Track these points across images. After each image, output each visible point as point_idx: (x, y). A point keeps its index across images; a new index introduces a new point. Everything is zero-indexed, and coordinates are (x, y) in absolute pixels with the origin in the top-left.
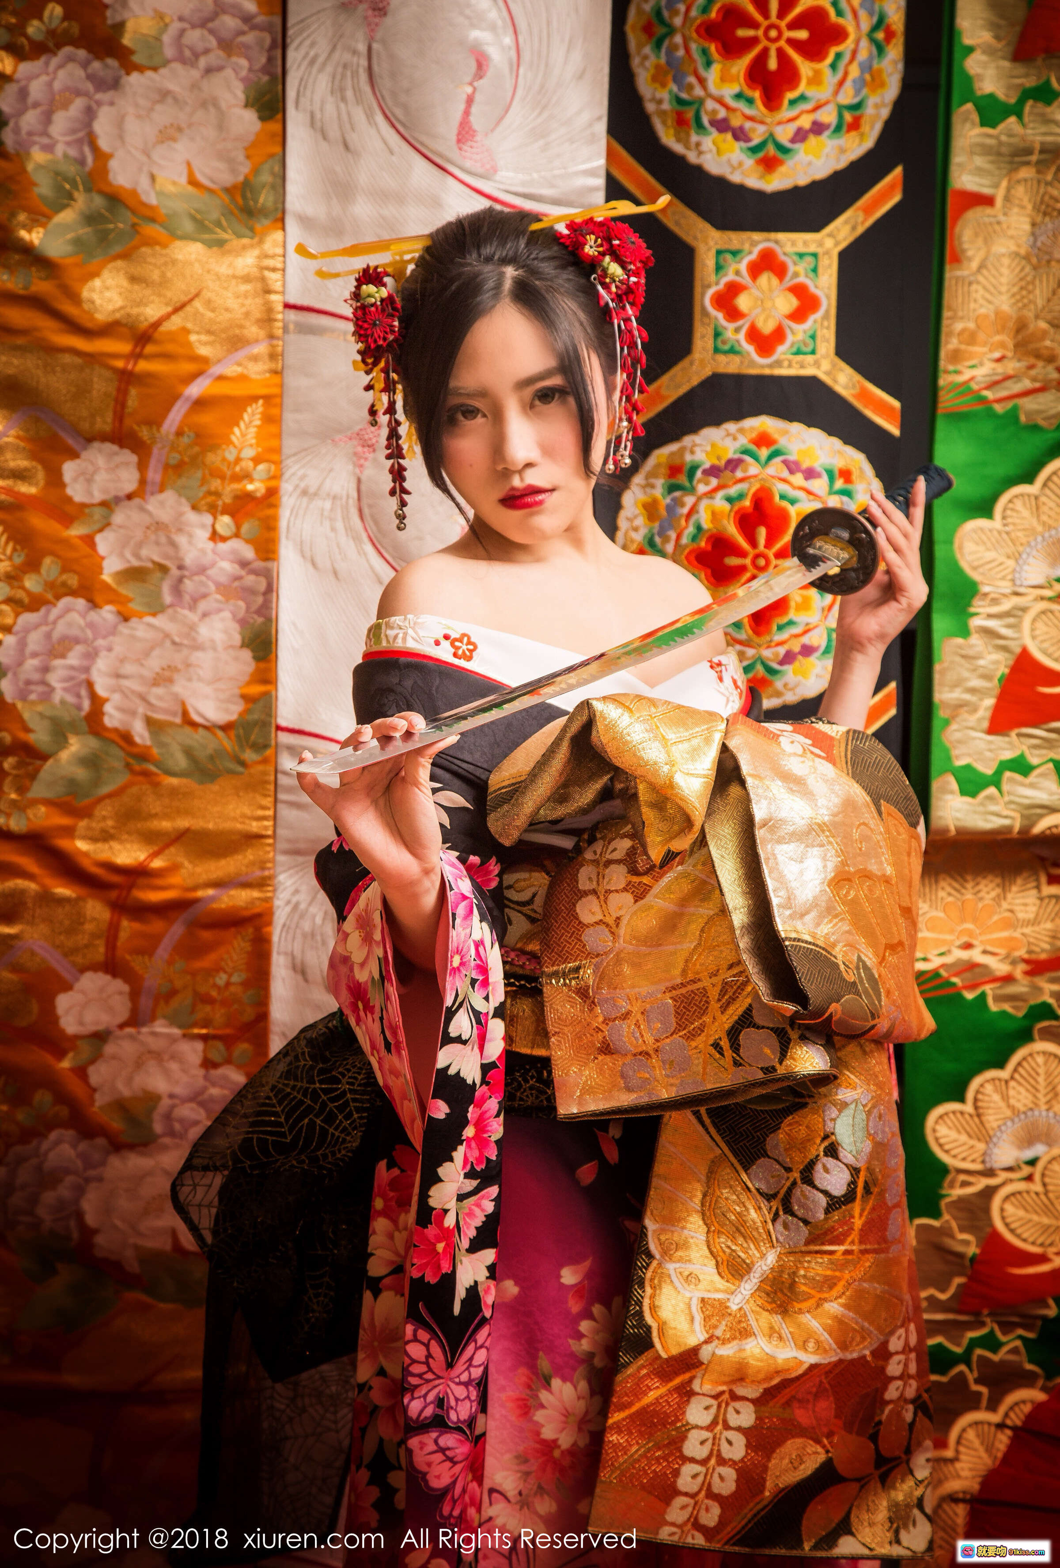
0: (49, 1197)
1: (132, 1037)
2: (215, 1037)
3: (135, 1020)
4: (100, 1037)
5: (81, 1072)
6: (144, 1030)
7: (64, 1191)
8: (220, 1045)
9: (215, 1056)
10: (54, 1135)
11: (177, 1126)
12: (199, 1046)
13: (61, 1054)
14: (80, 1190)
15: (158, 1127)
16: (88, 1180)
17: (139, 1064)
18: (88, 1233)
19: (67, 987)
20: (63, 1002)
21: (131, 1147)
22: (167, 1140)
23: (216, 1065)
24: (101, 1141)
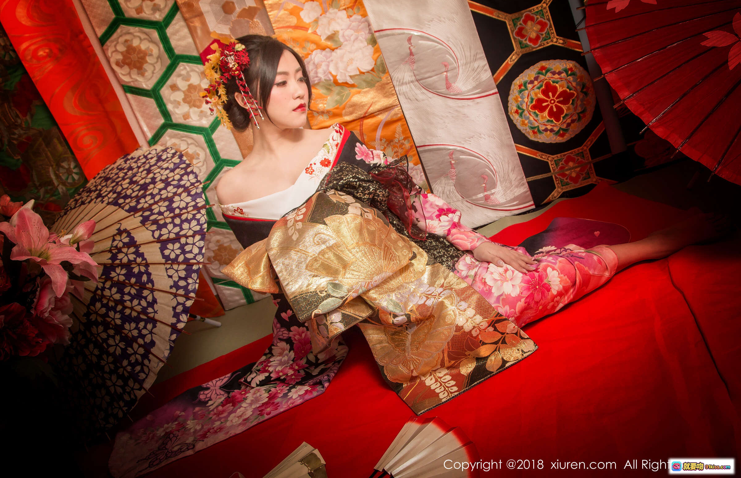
0: (320, 71)
1: (325, 17)
2: (348, 8)
3: (324, 12)
4: (316, 21)
5: (315, 33)
6: (327, 13)
7: (324, 67)
8: (350, 9)
9: (351, 14)
10: (314, 53)
11: (347, 38)
12: (345, 12)
13: (307, 29)
14: (328, 66)
15: (342, 40)
16: (329, 62)
17: (329, 23)
18: (335, 77)
19: (302, 9)
20: (302, 14)
21: (337, 48)
22: (345, 43)
23: (351, 16)
24: (328, 50)
